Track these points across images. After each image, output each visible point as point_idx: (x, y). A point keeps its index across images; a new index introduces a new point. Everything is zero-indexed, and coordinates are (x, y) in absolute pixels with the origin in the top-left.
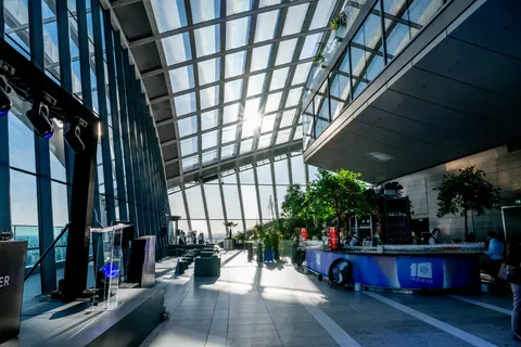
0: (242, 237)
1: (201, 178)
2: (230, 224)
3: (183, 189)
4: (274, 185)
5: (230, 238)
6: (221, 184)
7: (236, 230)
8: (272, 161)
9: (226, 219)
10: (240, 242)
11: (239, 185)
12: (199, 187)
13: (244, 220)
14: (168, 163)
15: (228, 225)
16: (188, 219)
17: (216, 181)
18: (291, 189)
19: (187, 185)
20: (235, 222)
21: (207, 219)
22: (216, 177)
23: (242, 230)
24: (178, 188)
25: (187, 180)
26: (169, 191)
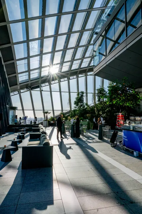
0: (53, 119)
1: (30, 87)
2: (47, 113)
3: (20, 93)
4: (69, 92)
5: (47, 120)
6: (41, 91)
7: (50, 116)
8: (69, 79)
9: (44, 110)
10: (52, 122)
11: (51, 92)
12: (29, 92)
13: (53, 110)
14: (9, 76)
15: (45, 113)
16: (23, 110)
17: (38, 89)
18: (78, 95)
19: (22, 91)
20: (49, 112)
21: (34, 110)
22: (38, 87)
23: (52, 116)
24: (17, 93)
25: (22, 88)
26: (11, 94)
